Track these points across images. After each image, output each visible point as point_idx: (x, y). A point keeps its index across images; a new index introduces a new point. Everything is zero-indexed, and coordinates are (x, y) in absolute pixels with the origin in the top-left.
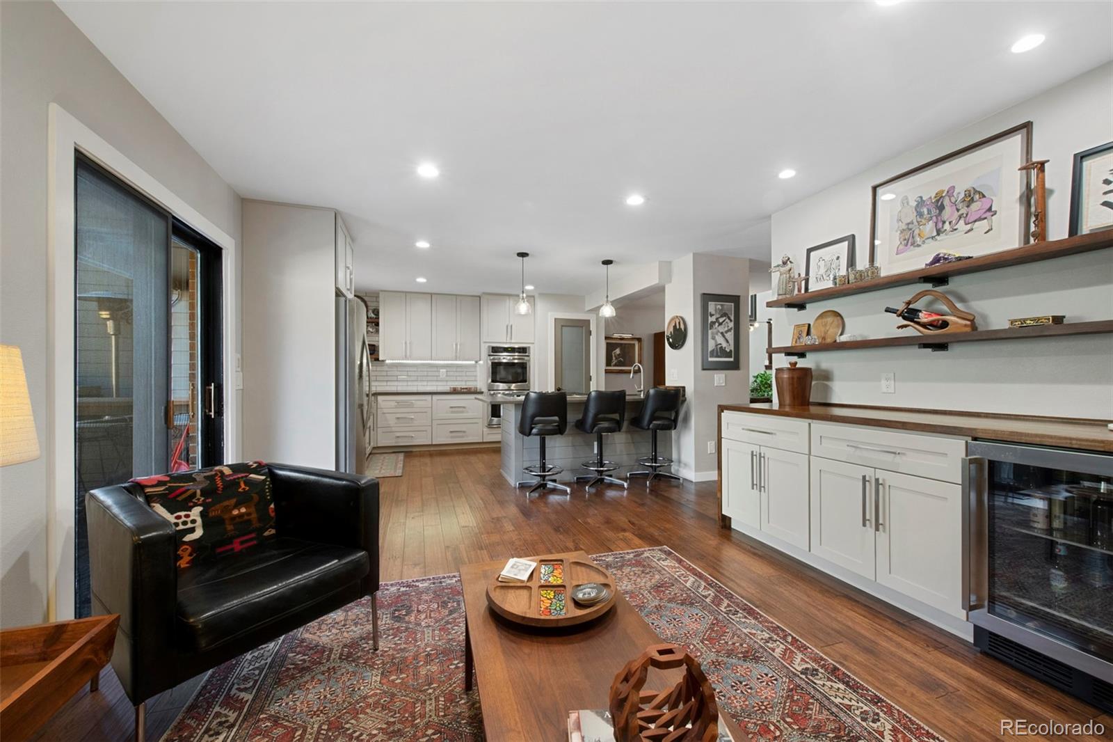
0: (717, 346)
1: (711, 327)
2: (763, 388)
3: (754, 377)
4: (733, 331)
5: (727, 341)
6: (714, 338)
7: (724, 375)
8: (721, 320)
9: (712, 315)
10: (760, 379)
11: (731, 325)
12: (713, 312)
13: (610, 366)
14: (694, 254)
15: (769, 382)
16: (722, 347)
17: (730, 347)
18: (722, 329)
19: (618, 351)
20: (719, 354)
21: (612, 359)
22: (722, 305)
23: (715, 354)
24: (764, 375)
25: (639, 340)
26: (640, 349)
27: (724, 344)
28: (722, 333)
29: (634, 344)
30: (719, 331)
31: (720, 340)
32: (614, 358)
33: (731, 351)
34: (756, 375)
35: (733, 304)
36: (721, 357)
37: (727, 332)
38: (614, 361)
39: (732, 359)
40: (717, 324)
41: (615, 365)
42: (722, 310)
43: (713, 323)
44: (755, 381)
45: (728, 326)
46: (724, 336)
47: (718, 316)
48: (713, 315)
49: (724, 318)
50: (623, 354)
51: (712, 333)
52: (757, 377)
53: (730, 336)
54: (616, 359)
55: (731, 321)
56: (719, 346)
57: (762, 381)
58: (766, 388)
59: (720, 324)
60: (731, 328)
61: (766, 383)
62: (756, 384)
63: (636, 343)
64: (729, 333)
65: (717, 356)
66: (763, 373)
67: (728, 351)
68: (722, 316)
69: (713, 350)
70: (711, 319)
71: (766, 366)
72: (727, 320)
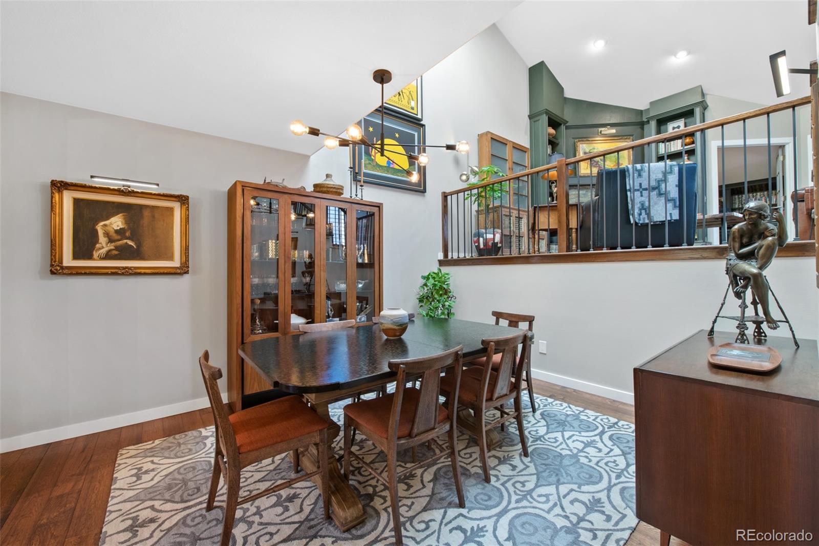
2: (436, 296)
3: (423, 277)
10: (431, 281)
13: (90, 257)
15: (445, 286)
19: (116, 223)
21: (94, 240)
24: (437, 274)
25: (183, 200)
26: (186, 220)
29: (171, 210)
32: (103, 240)
34: (427, 274)
38: (104, 246)
41: (108, 256)
44: (425, 285)
50: (133, 231)
52: (427, 278)
57: (434, 285)
58: (441, 295)
61: (441, 288)
62: (426, 289)
63: (176, 206)
66: (436, 271)
71: (440, 261)
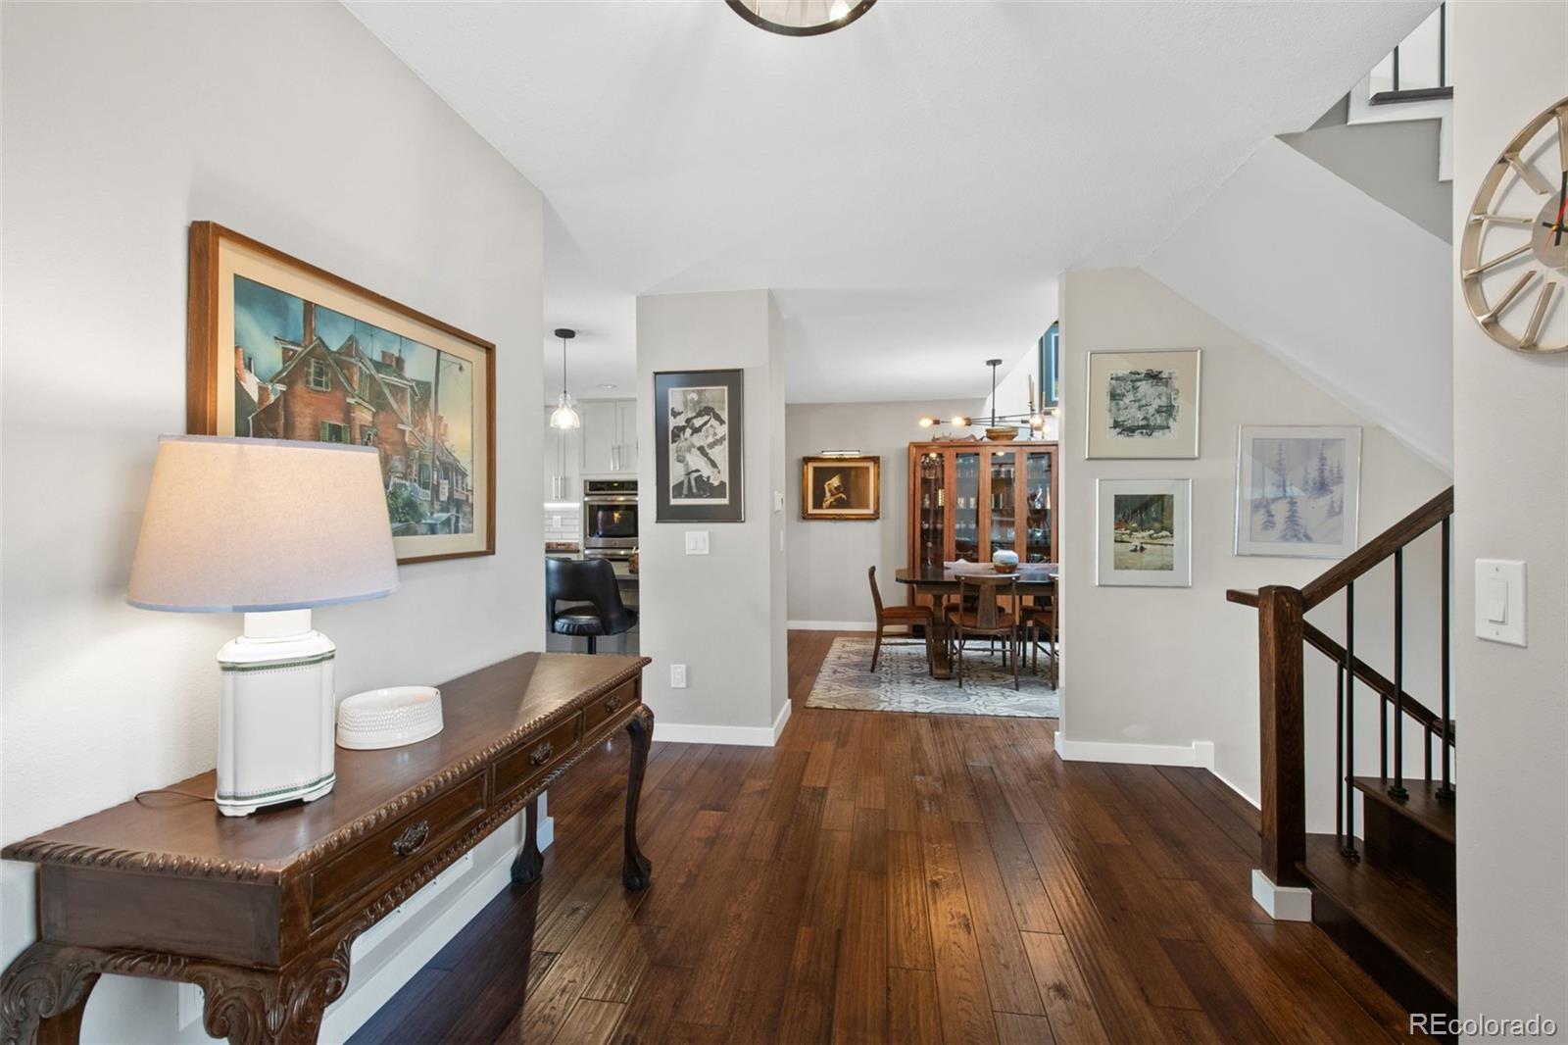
0: (689, 474)
1: (676, 436)
4: (726, 443)
5: (714, 465)
6: (681, 460)
7: (706, 534)
8: (698, 422)
9: (675, 414)
11: (723, 430)
12: (679, 408)
13: (821, 507)
14: (638, 297)
16: (701, 476)
17: (721, 476)
18: (699, 440)
19: (835, 481)
20: (695, 490)
21: (824, 495)
22: (699, 393)
23: (685, 492)
25: (876, 460)
26: (877, 476)
27: (706, 471)
28: (701, 449)
29: (868, 468)
30: (694, 446)
31: (696, 461)
32: (828, 494)
33: (722, 484)
35: (726, 388)
36: (701, 497)
37: (712, 445)
38: (829, 499)
39: (725, 501)
40: (688, 431)
41: (831, 506)
42: (699, 402)
43: (681, 429)
45: (715, 434)
46: (706, 455)
47: (691, 414)
48: (680, 414)
49: (706, 418)
50: (845, 487)
51: (678, 450)
53: (721, 454)
54: (832, 495)
55: (722, 422)
56: (696, 475)
59: (696, 431)
60: (723, 438)
63: (871, 465)
64: (717, 448)
65: (690, 495)
67: (716, 483)
68: (699, 415)
69: (682, 483)
70: (673, 423)
72: (713, 422)
